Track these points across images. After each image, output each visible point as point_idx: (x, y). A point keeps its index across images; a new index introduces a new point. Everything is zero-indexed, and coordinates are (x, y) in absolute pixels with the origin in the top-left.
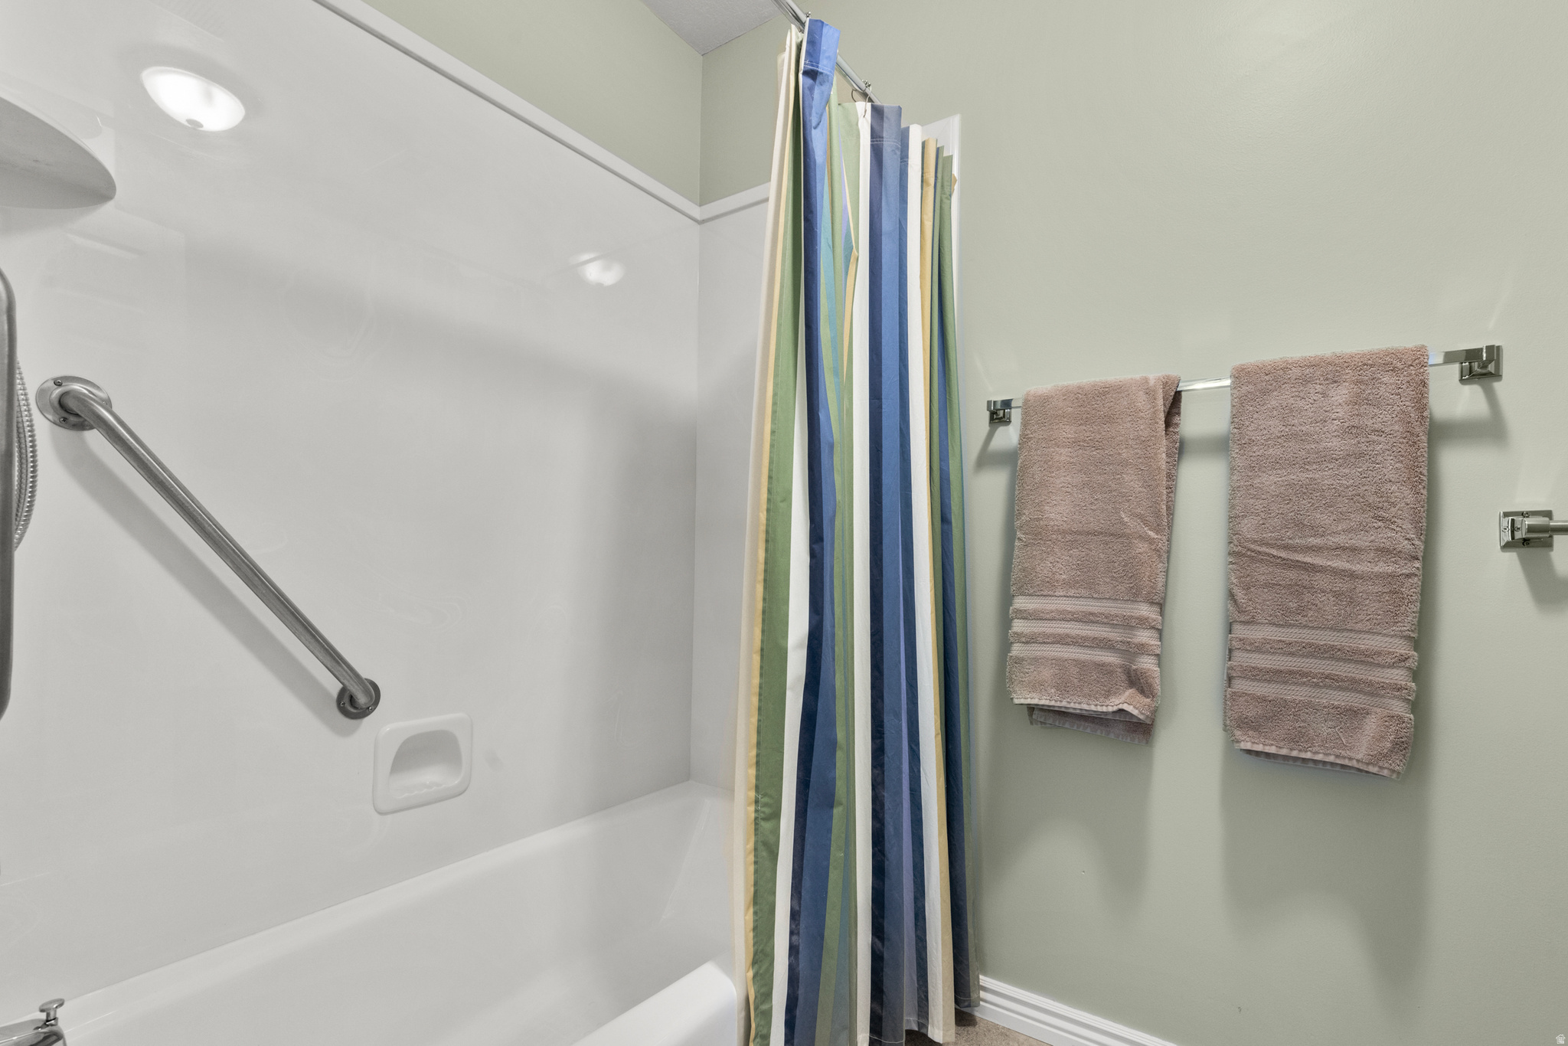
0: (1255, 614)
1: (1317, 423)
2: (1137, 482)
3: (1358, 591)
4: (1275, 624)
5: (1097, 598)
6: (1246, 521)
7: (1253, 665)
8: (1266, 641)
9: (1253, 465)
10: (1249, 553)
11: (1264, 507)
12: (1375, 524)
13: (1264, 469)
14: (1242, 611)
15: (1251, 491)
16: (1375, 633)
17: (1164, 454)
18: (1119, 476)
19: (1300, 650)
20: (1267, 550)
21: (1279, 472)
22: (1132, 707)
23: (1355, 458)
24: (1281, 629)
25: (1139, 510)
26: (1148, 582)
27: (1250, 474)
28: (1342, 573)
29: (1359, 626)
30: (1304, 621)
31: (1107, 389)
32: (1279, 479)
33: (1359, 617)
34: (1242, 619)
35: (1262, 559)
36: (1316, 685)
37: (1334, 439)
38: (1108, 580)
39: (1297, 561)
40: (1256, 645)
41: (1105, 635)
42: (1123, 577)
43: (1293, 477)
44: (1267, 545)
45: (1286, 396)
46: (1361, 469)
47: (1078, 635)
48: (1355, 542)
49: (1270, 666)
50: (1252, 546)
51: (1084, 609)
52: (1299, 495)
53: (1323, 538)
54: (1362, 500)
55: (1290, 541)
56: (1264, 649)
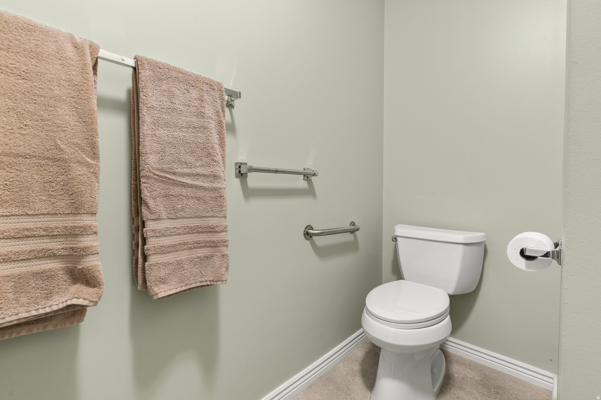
0: (160, 214)
1: (185, 106)
2: (72, 117)
3: (207, 197)
4: (171, 218)
5: (32, 215)
6: (152, 156)
7: (161, 245)
8: (167, 229)
9: (155, 122)
10: (155, 177)
11: (162, 149)
12: (213, 163)
13: (161, 126)
14: (153, 213)
15: (155, 138)
16: (215, 217)
17: (95, 100)
18: (53, 109)
19: (183, 231)
20: (165, 175)
21: (169, 129)
22: (81, 299)
23: (204, 129)
24: (174, 221)
25: (75, 140)
26: (89, 198)
27: (153, 127)
28: (200, 188)
29: (208, 214)
30: (184, 214)
31: (32, 27)
32: (169, 134)
33: (208, 209)
34: (153, 218)
35: (162, 180)
36: (191, 248)
37: (194, 117)
38: (45, 198)
39: (180, 181)
40: (162, 232)
41: (44, 246)
42: (62, 195)
43: (176, 134)
44: (165, 172)
45: (171, 86)
46: (206, 135)
47: (10, 252)
48: (205, 172)
49: (170, 243)
50: (156, 172)
51: (17, 226)
52: (179, 144)
53: (191, 169)
54: (207, 151)
55: (177, 170)
56: (167, 234)
